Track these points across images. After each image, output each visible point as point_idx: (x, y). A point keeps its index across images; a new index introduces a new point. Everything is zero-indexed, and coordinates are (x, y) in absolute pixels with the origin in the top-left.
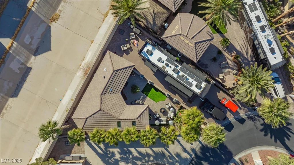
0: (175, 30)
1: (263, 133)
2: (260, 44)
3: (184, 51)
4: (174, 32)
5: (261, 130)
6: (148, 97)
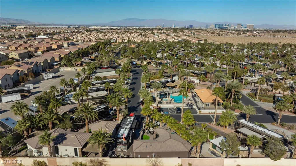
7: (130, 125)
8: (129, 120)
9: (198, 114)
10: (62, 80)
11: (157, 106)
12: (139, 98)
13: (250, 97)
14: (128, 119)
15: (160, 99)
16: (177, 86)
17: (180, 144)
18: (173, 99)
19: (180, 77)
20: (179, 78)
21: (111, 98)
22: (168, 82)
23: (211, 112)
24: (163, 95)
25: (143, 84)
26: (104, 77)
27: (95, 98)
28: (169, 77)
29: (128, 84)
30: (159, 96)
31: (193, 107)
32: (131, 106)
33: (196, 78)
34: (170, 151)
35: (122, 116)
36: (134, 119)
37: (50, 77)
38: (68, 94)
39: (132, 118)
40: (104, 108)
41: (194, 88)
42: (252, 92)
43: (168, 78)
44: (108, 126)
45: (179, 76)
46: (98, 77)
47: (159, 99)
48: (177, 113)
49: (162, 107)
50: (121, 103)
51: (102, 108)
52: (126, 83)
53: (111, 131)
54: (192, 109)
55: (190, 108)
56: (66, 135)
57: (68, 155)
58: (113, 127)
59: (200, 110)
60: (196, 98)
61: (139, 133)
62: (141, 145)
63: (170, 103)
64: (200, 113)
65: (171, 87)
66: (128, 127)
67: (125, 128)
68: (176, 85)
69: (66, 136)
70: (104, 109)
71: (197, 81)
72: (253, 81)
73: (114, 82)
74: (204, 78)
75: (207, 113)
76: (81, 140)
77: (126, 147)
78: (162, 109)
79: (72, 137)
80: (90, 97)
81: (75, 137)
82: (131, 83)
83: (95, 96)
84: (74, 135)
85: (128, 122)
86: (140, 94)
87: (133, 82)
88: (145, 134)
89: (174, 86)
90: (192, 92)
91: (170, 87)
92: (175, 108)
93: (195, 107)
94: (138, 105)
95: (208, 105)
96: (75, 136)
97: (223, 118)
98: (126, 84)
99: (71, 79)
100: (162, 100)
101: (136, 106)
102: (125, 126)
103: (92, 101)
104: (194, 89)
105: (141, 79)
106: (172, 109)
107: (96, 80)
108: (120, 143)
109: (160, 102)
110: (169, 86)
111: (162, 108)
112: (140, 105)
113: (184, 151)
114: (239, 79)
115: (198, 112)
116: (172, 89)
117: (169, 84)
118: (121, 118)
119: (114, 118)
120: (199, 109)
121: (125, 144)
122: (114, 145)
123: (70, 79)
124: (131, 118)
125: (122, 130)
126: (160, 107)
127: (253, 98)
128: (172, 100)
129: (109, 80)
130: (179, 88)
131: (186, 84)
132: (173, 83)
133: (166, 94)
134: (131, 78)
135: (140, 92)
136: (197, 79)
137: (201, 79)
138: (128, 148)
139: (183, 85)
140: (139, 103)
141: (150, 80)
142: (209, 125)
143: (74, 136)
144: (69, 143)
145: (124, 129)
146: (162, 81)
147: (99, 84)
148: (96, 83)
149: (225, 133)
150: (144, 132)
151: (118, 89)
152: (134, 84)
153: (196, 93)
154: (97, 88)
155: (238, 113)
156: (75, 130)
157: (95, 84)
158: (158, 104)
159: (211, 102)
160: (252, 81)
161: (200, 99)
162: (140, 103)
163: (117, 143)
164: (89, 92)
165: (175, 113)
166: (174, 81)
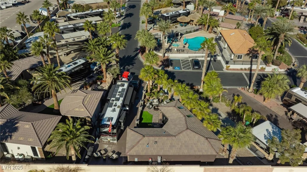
0: (79, 110)
1: (134, 64)
2: (69, 71)
3: (97, 100)
4: (82, 110)
5: (133, 65)
6: (152, 122)
7: (122, 99)
8: (120, 89)
9: (225, 70)
10: (19, 16)
11: (164, 56)
12: (137, 41)
13: (299, 41)
14: (119, 86)
15: (168, 43)
16: (193, 21)
17: (203, 139)
18: (188, 45)
19: (197, 5)
20: (195, 8)
21: (93, 46)
22: (180, 15)
23: (243, 68)
24: (173, 37)
25: (143, 18)
26: (87, 5)
27: (71, 44)
28: (180, 4)
29: (121, 16)
30: (167, 39)
31: (216, 58)
32: (125, 56)
33: (220, 7)
34: (186, 154)
35: (110, 77)
36: (129, 86)
37: (10, 5)
38: (31, 37)
39: (126, 85)
40: (82, 64)
41: (218, 26)
42: (301, 32)
43: (179, 7)
44: (86, 102)
45: (195, 4)
46: (78, 5)
47: (166, 44)
48: (194, 68)
49: (172, 57)
50: (109, 58)
51: (79, 63)
52: (118, 15)
53: (91, 111)
54: (215, 61)
55: (212, 59)
56: (16, 123)
57: (23, 154)
58: (95, 103)
59: (228, 65)
60: (220, 42)
61: (137, 107)
62: (139, 142)
63: (183, 51)
64: (227, 69)
65: (185, 23)
66: (119, 103)
67: (115, 106)
68: (192, 19)
69: (16, 125)
70: (82, 66)
71: (222, 13)
72: (304, 14)
73: (100, 14)
74: (231, 9)
75: (237, 70)
76: (41, 133)
77: (116, 138)
78: (171, 61)
79: (27, 126)
80: (63, 43)
81: (32, 127)
82: (125, 15)
83: (71, 40)
84: (30, 123)
85: (119, 92)
86: (139, 39)
87: (128, 13)
88: (146, 109)
89: (189, 21)
90: (214, 31)
91: (182, 23)
92: (189, 59)
93: (219, 58)
94: (135, 53)
95: (240, 57)
96: (31, 125)
97: (268, 87)
98: (119, 17)
99: (35, 12)
100: (170, 46)
101: (133, 55)
102: (114, 101)
103: (67, 48)
104: (218, 28)
105: (139, 12)
106: (185, 61)
107: (74, 10)
108: (105, 132)
109: (168, 50)
110: (181, 21)
111: (171, 59)
112: (139, 53)
113: (209, 154)
114: (281, 9)
115: (225, 67)
116: (185, 26)
117: (181, 19)
118: (109, 80)
119: (98, 79)
120: (227, 63)
121: (113, 135)
122: (97, 133)
123: (33, 11)
124: (123, 85)
125: (108, 108)
126: (168, 57)
127: (304, 42)
128: (186, 46)
129: (94, 11)
130: (196, 25)
131: (207, 19)
132: (187, 16)
133: (177, 35)
134: (126, 5)
135: (138, 35)
136: (222, 10)
137: (228, 10)
138: (118, 139)
139: (203, 21)
140: (137, 50)
141: (153, 9)
142: (243, 91)
143: (29, 125)
144: (21, 139)
145: (111, 107)
146: (171, 13)
147: (79, 17)
148: (74, 17)
149: (268, 108)
150: (144, 106)
151: (104, 32)
152: (131, 16)
153: (221, 33)
154: (74, 25)
155: (284, 69)
156: (39, 102)
157: (72, 17)
158: (165, 53)
159: (246, 52)
160: (302, 13)
161: (228, 45)
162: (139, 49)
163: (102, 132)
164: (63, 33)
165: (190, 68)
166: (188, 14)
